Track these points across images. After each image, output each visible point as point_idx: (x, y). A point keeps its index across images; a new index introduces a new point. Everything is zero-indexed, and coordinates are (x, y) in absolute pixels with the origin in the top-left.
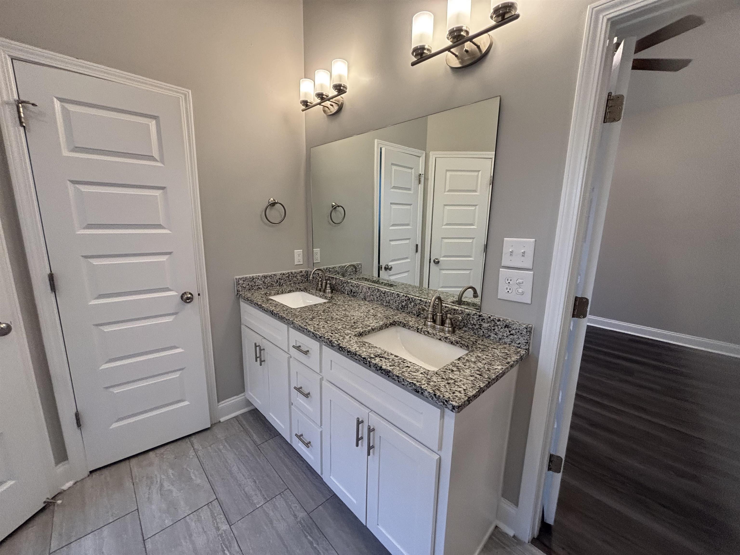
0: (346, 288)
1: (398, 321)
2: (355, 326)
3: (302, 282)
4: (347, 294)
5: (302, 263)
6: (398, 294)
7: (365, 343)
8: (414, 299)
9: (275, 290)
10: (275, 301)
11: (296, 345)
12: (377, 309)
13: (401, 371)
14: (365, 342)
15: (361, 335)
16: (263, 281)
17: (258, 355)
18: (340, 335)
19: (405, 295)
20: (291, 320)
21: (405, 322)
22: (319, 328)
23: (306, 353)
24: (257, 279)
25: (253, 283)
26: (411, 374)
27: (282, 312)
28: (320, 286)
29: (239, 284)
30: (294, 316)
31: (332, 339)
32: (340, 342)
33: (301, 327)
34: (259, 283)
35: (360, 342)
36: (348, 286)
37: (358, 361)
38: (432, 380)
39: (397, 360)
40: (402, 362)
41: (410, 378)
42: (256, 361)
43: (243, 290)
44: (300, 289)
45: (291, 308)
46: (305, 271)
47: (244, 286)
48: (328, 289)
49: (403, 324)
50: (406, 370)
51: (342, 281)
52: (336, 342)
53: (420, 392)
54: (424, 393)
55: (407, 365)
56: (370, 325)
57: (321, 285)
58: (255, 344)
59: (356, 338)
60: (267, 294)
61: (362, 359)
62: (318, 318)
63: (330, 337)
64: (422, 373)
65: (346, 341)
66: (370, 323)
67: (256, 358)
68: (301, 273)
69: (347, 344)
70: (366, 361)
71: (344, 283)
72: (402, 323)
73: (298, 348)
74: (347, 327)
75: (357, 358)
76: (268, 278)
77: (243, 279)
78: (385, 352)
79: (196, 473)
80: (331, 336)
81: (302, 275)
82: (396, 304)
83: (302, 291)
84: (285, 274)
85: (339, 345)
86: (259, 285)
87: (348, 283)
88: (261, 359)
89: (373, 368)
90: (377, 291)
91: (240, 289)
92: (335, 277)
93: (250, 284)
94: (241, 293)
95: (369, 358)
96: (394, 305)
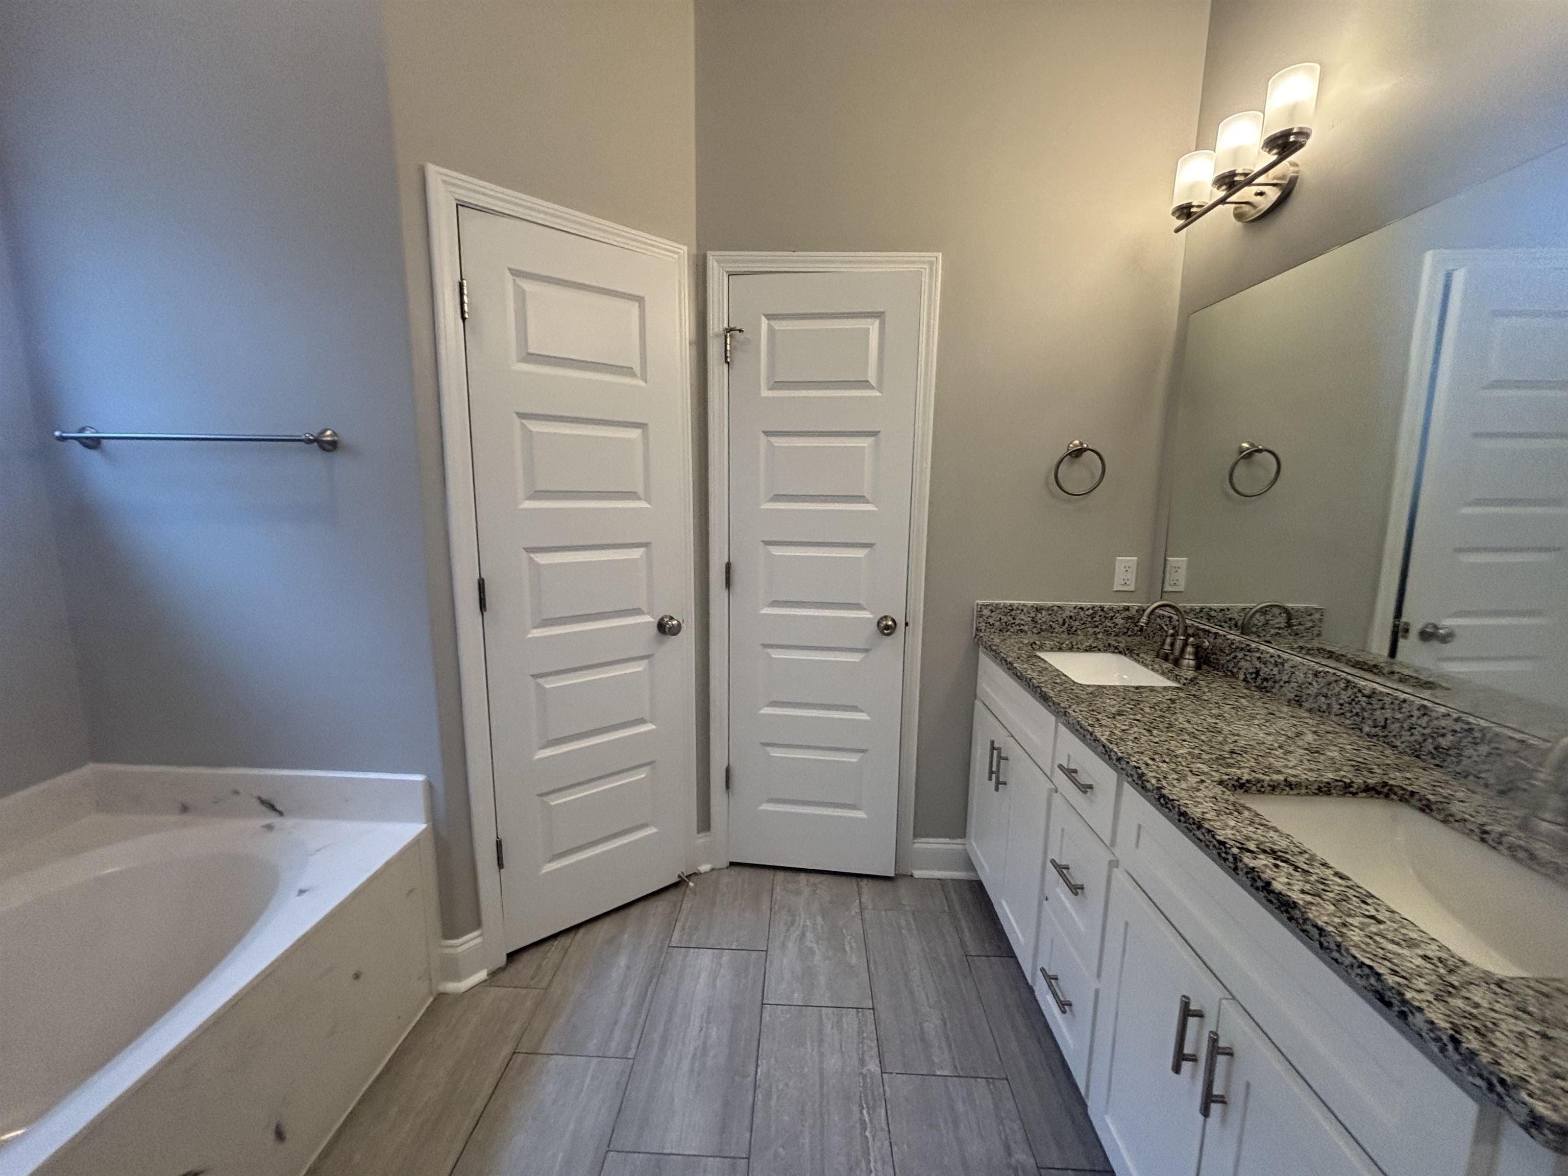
0: (1243, 663)
1: (1403, 789)
2: (1229, 761)
3: (1125, 633)
4: (1244, 680)
5: (1132, 588)
6: (1425, 707)
7: (1241, 808)
8: (1489, 736)
9: (1053, 640)
10: (1045, 662)
11: (1068, 765)
12: (1330, 736)
13: (1337, 920)
14: (1244, 807)
15: (1241, 786)
16: (1033, 617)
17: (994, 769)
18: (1173, 770)
19: (1455, 716)
20: (1062, 705)
21: (1430, 797)
22: (1122, 739)
23: (1086, 788)
24: (1018, 612)
25: (1010, 618)
26: (1375, 941)
27: (1049, 686)
28: (1167, 647)
29: (981, 616)
30: (1073, 699)
31: (1146, 772)
32: (1165, 785)
33: (1081, 727)
34: (1022, 620)
35: (1227, 801)
36: (1248, 658)
37: (1203, 844)
38: (1468, 995)
39: (1340, 885)
40: (1354, 899)
41: (1364, 951)
42: (990, 779)
43: (988, 630)
44: (1116, 648)
45: (1075, 683)
46: (1137, 608)
47: (991, 621)
48: (1187, 657)
49: (1420, 800)
50: (1362, 923)
51: (1233, 643)
52: (1154, 781)
53: (1396, 1009)
54: (1410, 1018)
55: (1373, 913)
56: (1284, 770)
57: (1172, 645)
58: (992, 743)
59: (1218, 790)
60: (1034, 646)
61: (1215, 843)
62: (1132, 717)
63: (1143, 767)
64: (1425, 957)
65: (1184, 785)
66: (1286, 766)
67: (991, 772)
68: (1127, 612)
69: (1184, 794)
70: (1226, 853)
71: (1237, 648)
72: (1417, 797)
73: (1070, 773)
74: (1205, 756)
75: (1201, 837)
76: (1044, 612)
77: (990, 608)
78: (1303, 852)
79: (854, 945)
80: (1147, 764)
81: (1129, 618)
82: (1412, 738)
83: (1120, 652)
84: (1085, 609)
85: (1159, 788)
86: (1023, 625)
87: (1249, 651)
88: (998, 778)
89: (1244, 879)
90: (1342, 685)
91: (983, 626)
92: (1214, 630)
93: (1004, 619)
94: (982, 634)
95: (1238, 848)
96: (1403, 739)
